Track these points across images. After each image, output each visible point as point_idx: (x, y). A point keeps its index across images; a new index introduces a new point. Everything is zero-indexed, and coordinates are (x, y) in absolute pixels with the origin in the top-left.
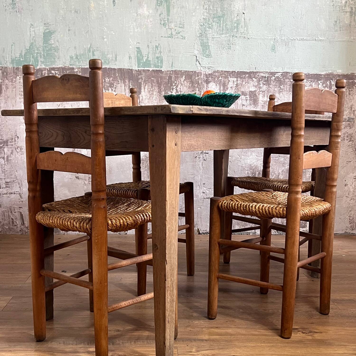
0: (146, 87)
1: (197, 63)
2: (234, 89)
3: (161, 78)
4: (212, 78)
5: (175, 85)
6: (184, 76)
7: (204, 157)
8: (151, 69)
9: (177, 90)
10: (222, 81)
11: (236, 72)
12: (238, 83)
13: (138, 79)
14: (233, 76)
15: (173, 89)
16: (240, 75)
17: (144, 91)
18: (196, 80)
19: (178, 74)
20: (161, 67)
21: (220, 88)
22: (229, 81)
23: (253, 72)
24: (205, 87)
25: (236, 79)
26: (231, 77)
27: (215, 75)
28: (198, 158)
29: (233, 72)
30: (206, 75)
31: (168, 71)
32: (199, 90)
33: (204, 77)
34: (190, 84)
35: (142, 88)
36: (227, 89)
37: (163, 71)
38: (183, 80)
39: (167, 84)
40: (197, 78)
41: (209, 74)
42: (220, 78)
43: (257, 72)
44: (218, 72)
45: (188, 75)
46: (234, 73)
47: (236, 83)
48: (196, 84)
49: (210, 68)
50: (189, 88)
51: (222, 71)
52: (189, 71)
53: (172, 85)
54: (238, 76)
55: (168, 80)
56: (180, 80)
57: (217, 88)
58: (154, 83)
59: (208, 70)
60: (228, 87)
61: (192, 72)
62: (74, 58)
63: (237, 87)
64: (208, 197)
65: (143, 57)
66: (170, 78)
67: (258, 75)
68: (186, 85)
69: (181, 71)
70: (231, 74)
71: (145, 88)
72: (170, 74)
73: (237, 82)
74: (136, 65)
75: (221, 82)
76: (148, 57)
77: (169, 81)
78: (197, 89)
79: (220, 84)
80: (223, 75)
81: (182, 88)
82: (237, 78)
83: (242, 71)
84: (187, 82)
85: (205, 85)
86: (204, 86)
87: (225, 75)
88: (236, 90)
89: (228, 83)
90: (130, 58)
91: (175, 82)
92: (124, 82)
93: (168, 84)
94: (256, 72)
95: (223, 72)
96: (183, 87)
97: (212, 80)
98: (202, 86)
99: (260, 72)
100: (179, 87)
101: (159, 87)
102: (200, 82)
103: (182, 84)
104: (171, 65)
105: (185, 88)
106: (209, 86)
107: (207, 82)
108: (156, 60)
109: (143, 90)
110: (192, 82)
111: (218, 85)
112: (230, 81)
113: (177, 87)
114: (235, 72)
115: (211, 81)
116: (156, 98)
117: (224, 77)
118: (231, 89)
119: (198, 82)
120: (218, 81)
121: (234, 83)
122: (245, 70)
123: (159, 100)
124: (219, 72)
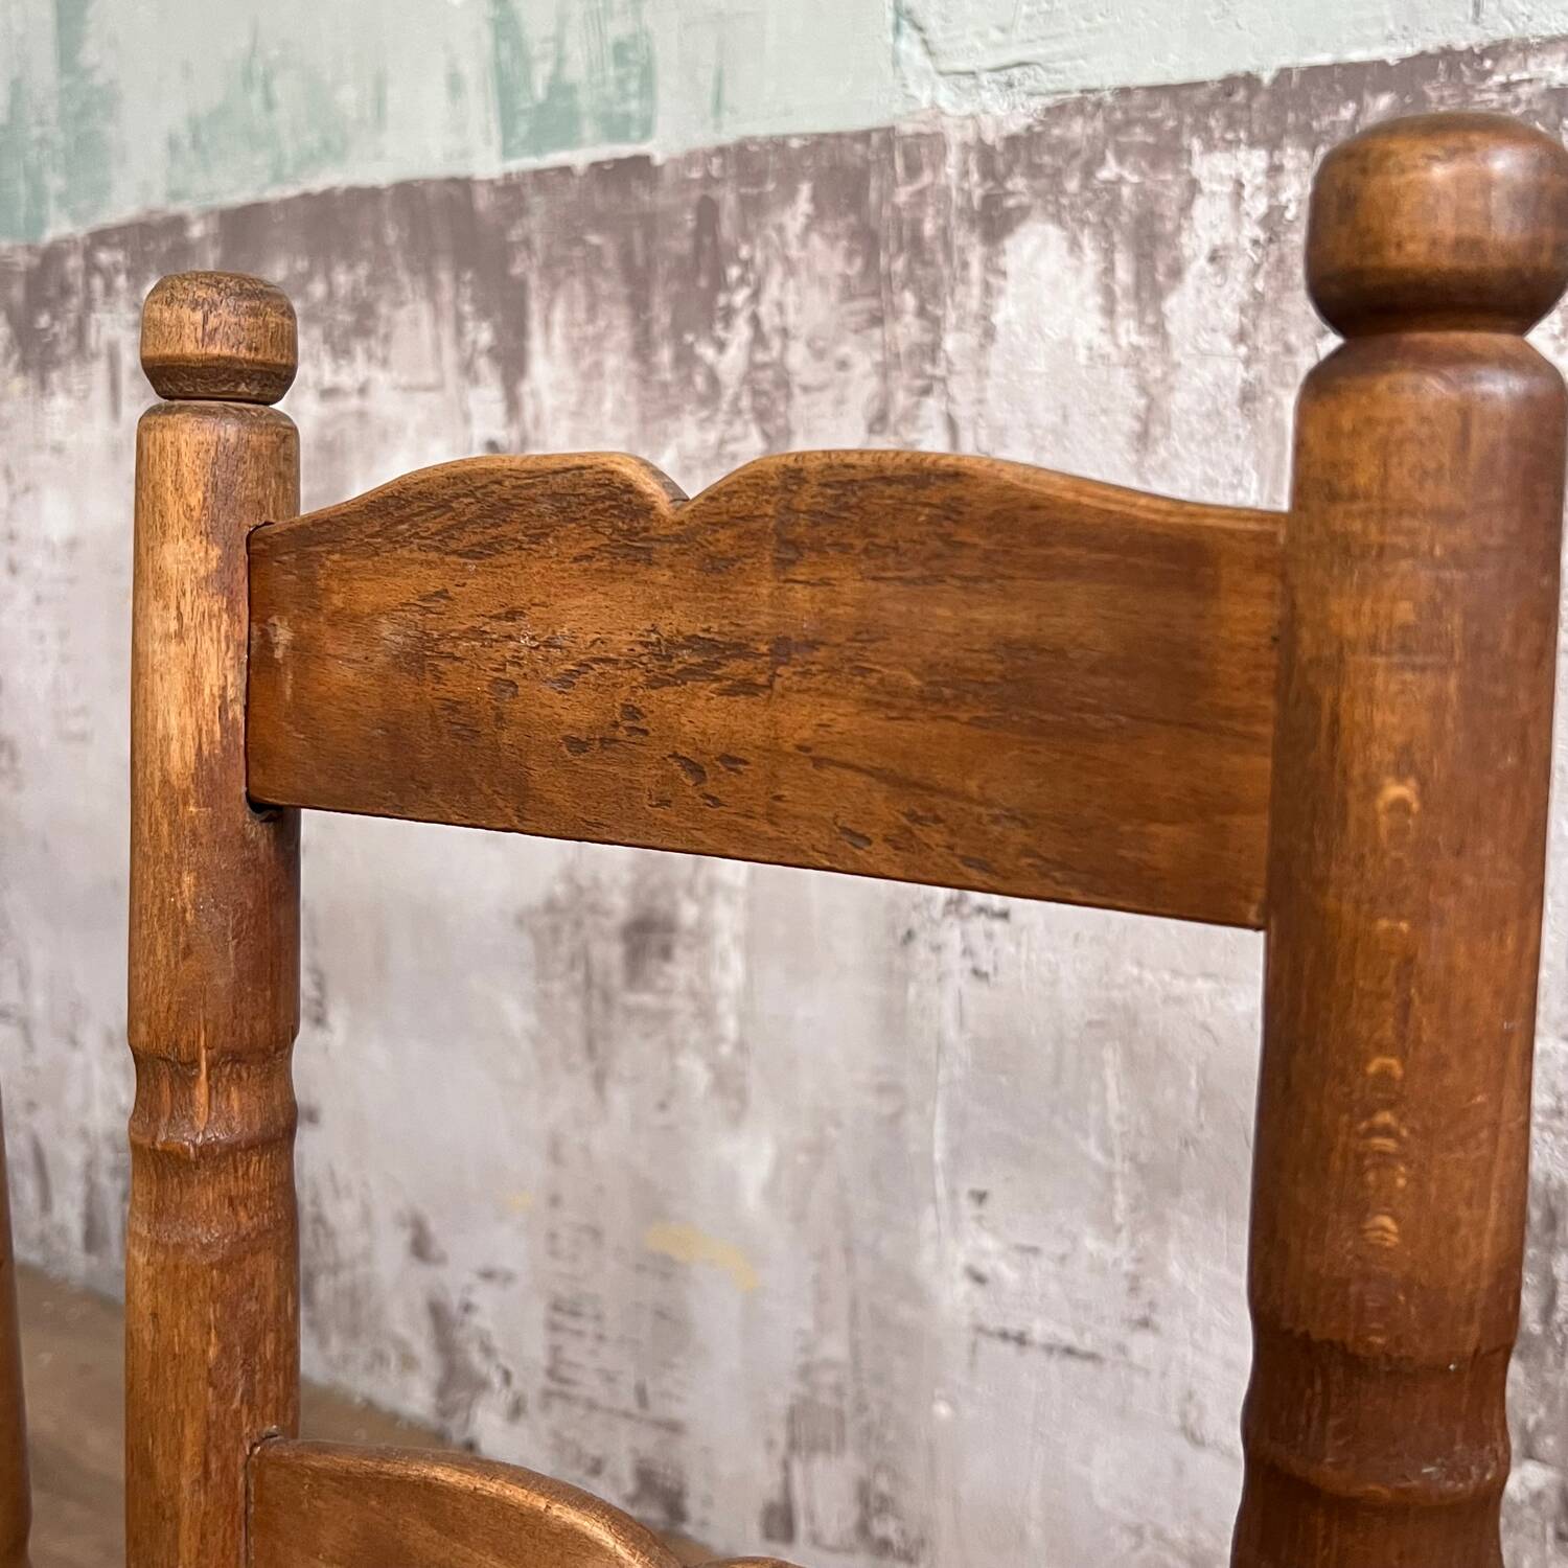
0: (559, 315)
1: (909, 46)
2: (1239, 266)
3: (650, 223)
4: (1034, 171)
5: (742, 281)
6: (805, 189)
7: (978, 942)
8: (579, 158)
9: (755, 321)
10: (1126, 191)
11: (1267, 78)
12: (1283, 198)
13: (505, 254)
14: (1231, 124)
15: (729, 314)
16: (1306, 106)
17: (548, 349)
18: (896, 209)
19: (759, 179)
20: (647, 131)
21: (1109, 270)
22: (1194, 187)
23: (1447, 53)
24: (975, 271)
25: (1259, 159)
26: (1210, 147)
27: (1063, 143)
28: (921, 950)
29: (1230, 84)
30: (986, 153)
31: (691, 159)
32: (921, 312)
33: (965, 174)
34: (850, 255)
35: (535, 324)
36: (1176, 272)
37: (658, 159)
38: (801, 220)
39: (686, 270)
40: (902, 195)
41: (1012, 141)
42: (1108, 171)
43: (1497, 51)
44: (1084, 104)
45: (833, 168)
46: (1240, 96)
47: (1259, 206)
48: (900, 249)
49: (1016, 72)
50: (848, 293)
51: (1124, 92)
52: (839, 136)
53: (719, 283)
54: (1279, 121)
55: (697, 234)
56: (780, 229)
57: (1078, 271)
58: (606, 273)
59: (999, 108)
60: (1187, 252)
61: (865, 136)
62: (186, 142)
63: (1273, 247)
64: (1013, 1326)
65: (527, 63)
66: (708, 212)
67: (1506, 87)
68: (820, 267)
69: (779, 144)
70: (1206, 110)
71: (547, 324)
72: (708, 180)
73: (1273, 193)
74: (488, 142)
75: (1113, 206)
76: (560, 62)
77: (698, 249)
78: (909, 300)
79: (1104, 231)
80: (1139, 134)
81: (791, 300)
82: (1273, 144)
83: (1325, 59)
84: (824, 235)
85: (976, 257)
86: (965, 265)
87: (1154, 126)
88: (1260, 285)
89: (1185, 208)
90: (455, 85)
91: (744, 252)
92: (433, 288)
93: (697, 270)
94: (1486, 53)
95: (1139, 98)
96: (799, 292)
97: (1037, 194)
98: (946, 272)
99: (1525, 48)
100: (772, 290)
101: (639, 306)
102: (929, 228)
103: (791, 269)
104: (708, 101)
105: (814, 296)
106: (1009, 262)
107: (995, 222)
108: (611, 72)
109: (536, 343)
110: (867, 241)
111: (1086, 239)
112: (1206, 185)
113: (755, 296)
114: (1250, 81)
115: (1023, 212)
116: (622, 403)
117: (1144, 149)
118: (1209, 269)
119: (917, 225)
120: (1088, 204)
121: (1245, 206)
122: (1363, 43)
123: (644, 420)
124: (1099, 105)
